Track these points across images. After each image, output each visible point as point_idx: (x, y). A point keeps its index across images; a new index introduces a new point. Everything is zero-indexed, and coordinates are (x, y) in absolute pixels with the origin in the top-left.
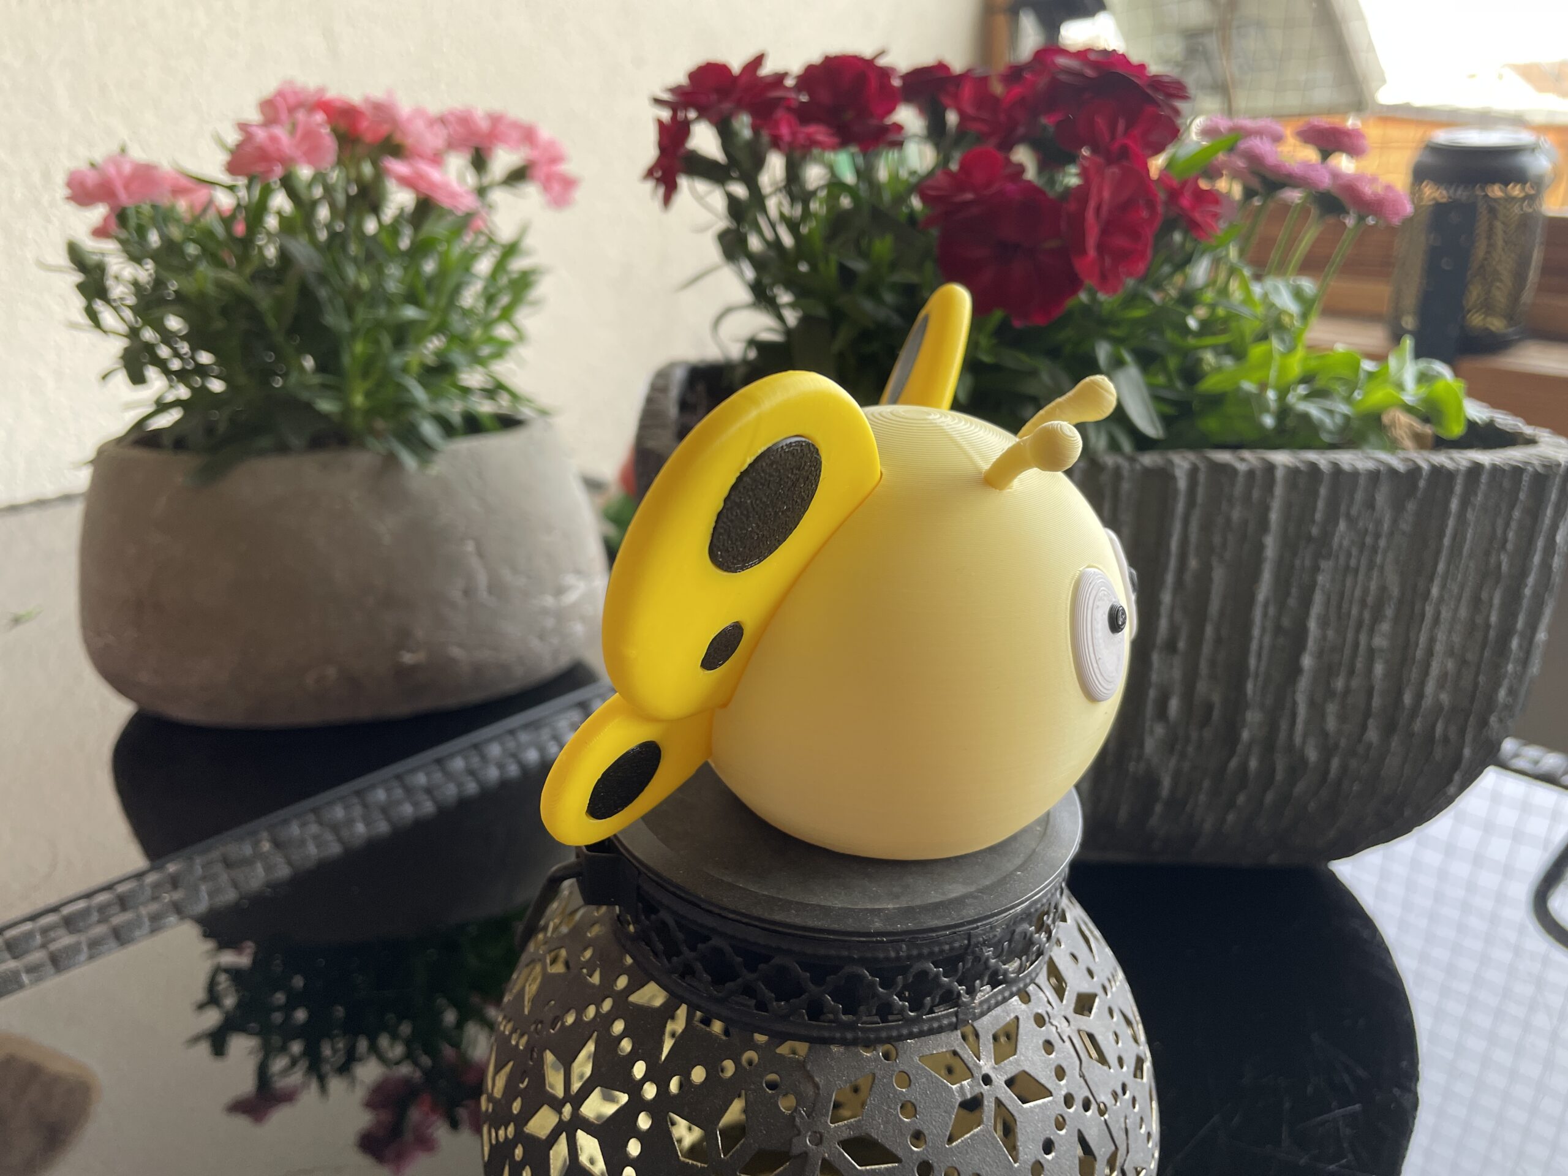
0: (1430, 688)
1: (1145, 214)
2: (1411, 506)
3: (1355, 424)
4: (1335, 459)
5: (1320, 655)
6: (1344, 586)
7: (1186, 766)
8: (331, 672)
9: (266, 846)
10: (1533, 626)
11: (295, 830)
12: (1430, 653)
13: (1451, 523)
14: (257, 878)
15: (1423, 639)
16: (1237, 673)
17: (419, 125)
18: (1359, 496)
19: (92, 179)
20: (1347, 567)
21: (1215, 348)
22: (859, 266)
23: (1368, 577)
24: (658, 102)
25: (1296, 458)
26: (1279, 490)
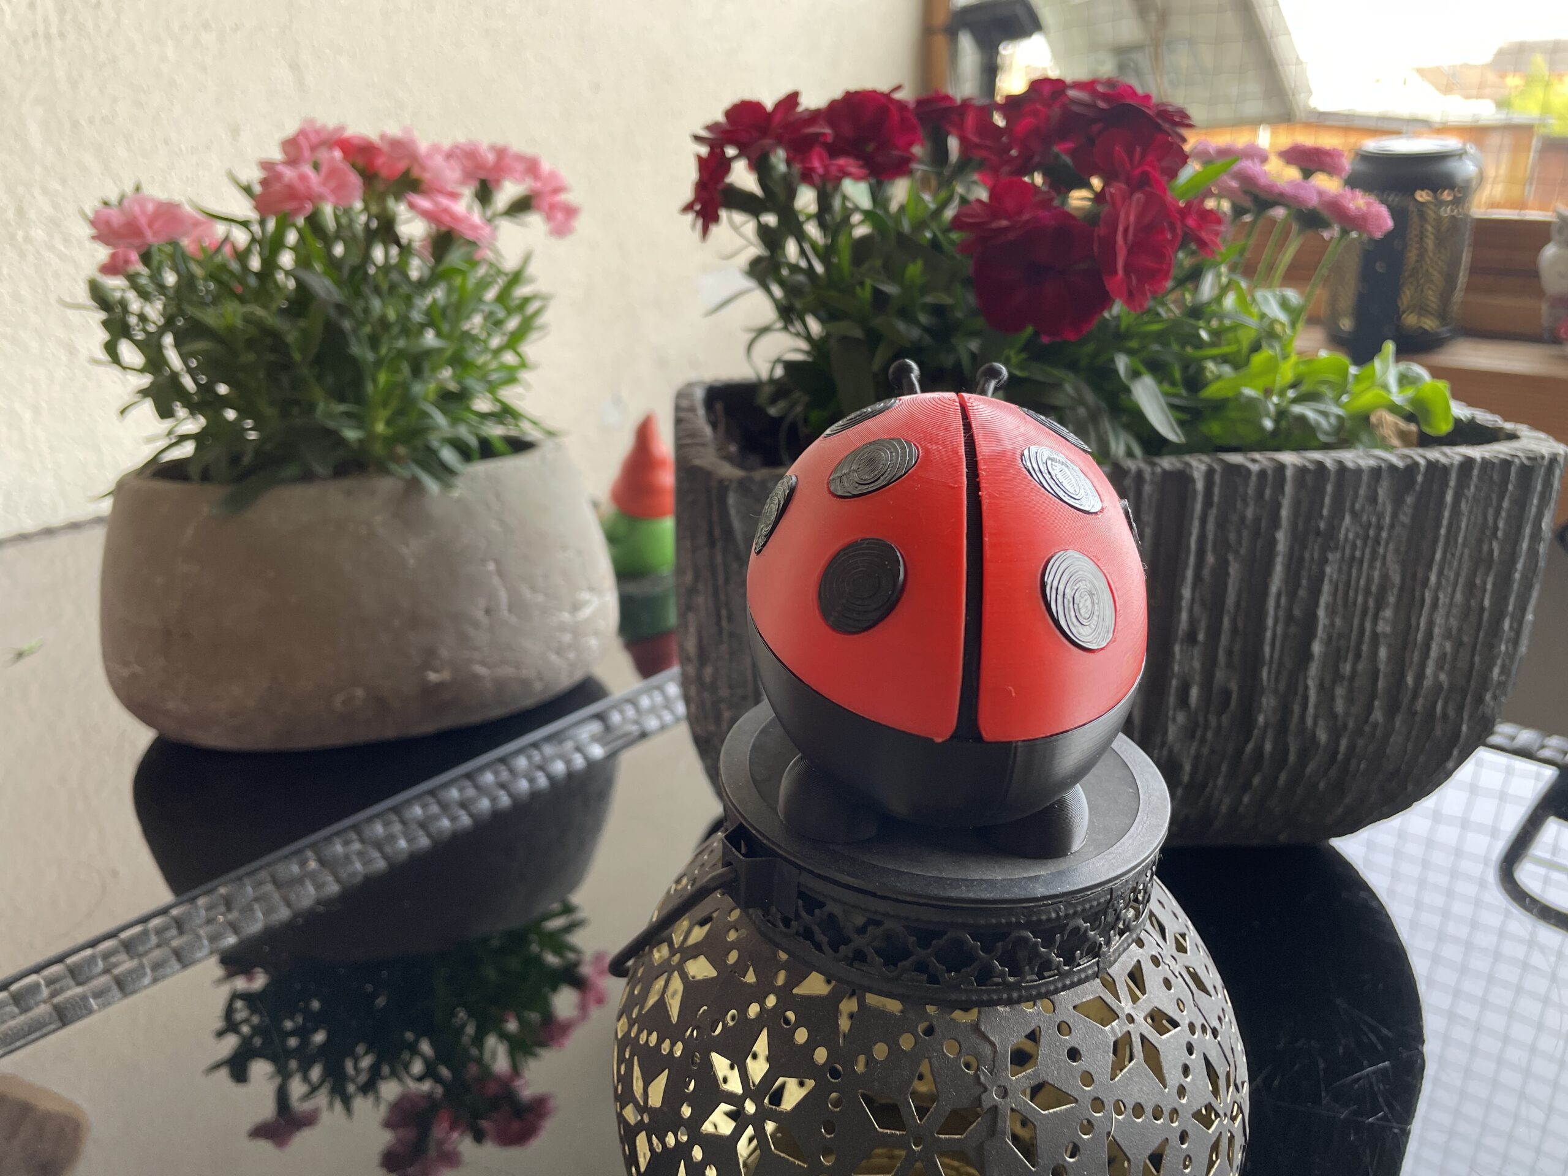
0: (1429, 671)
1: (1169, 236)
2: (1409, 500)
3: (1348, 424)
4: (1340, 457)
5: (1329, 641)
6: (1350, 575)
7: (1205, 751)
8: (360, 693)
9: (313, 865)
10: (1522, 608)
11: (338, 848)
12: (1429, 635)
13: (1446, 515)
14: (308, 896)
15: (1423, 623)
16: (1251, 662)
17: (438, 161)
18: (1363, 491)
19: (116, 217)
20: (1353, 558)
21: (1214, 358)
22: (891, 289)
23: (1371, 567)
24: (698, 139)
25: (1305, 458)
26: (1289, 488)
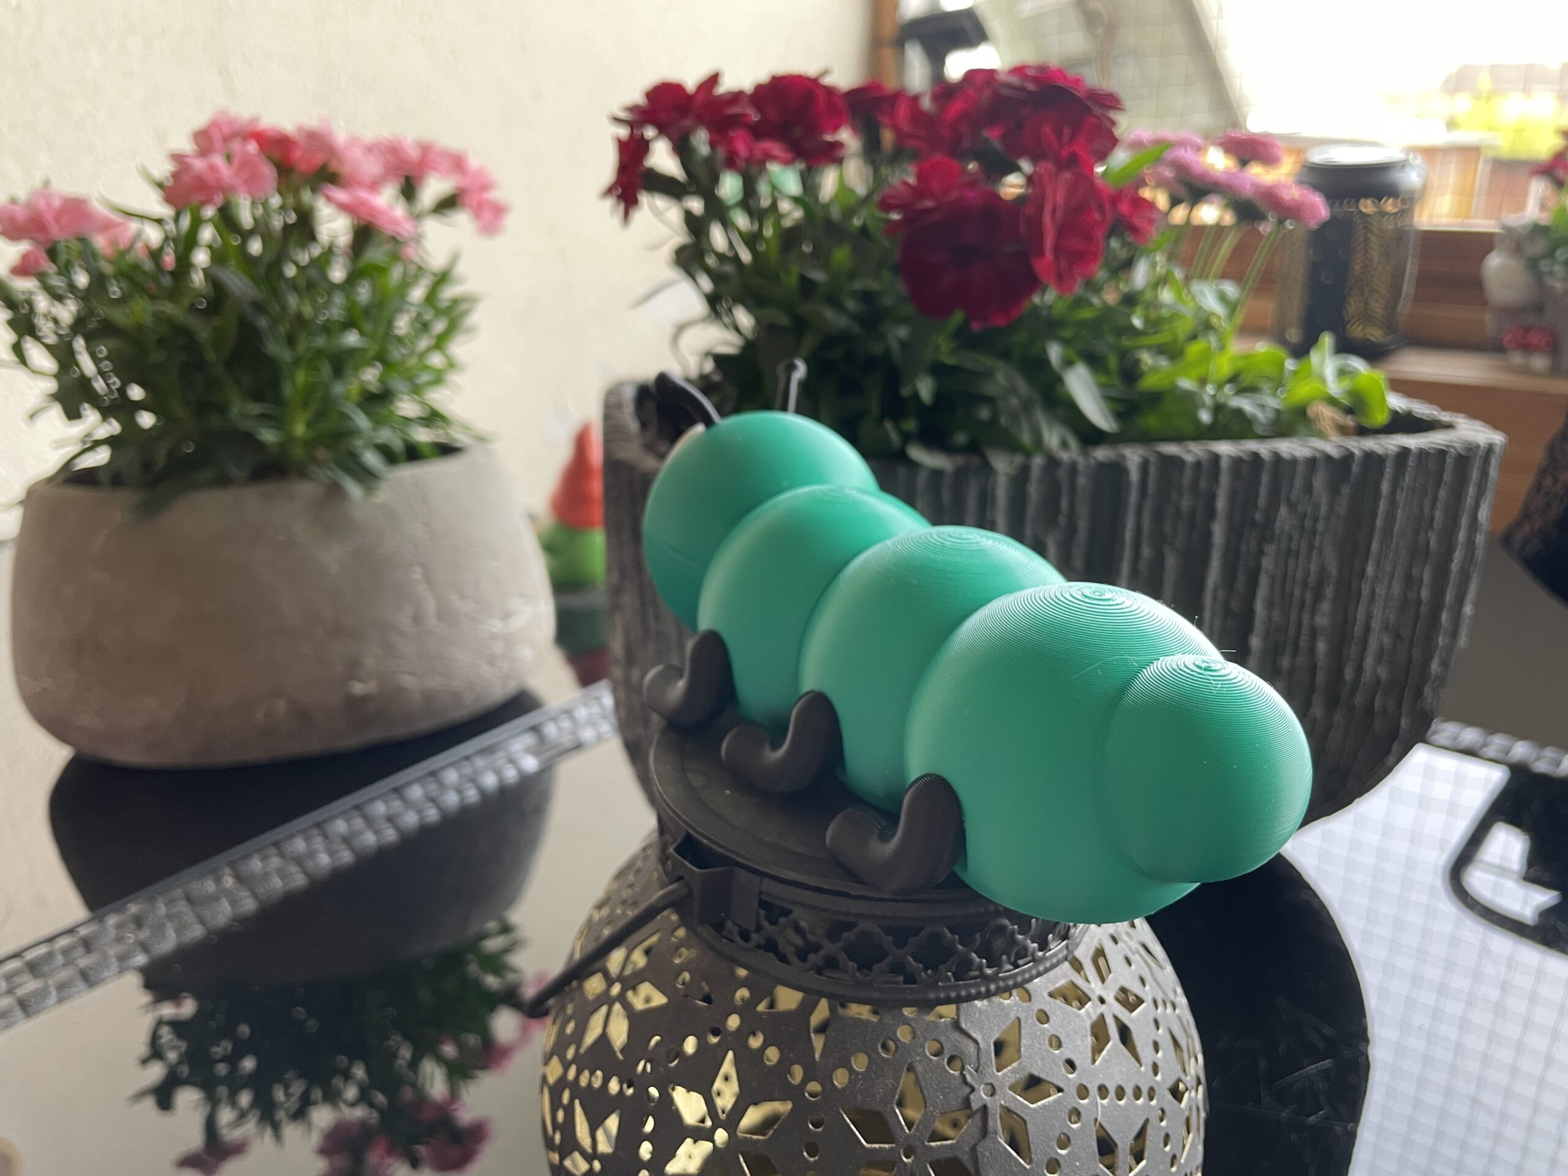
0: (1368, 663)
1: (1097, 216)
2: (1346, 490)
3: (1285, 417)
4: (1273, 447)
5: (1267, 635)
6: (1286, 567)
8: (281, 706)
9: (229, 881)
10: (1460, 601)
11: (256, 864)
12: (1367, 629)
13: (1383, 506)
14: (223, 914)
15: (1361, 616)
17: (356, 154)
18: (1299, 481)
19: (21, 214)
20: (1289, 550)
21: (1149, 348)
22: (818, 276)
23: (1308, 559)
24: (617, 120)
25: (1238, 448)
26: (1225, 479)
